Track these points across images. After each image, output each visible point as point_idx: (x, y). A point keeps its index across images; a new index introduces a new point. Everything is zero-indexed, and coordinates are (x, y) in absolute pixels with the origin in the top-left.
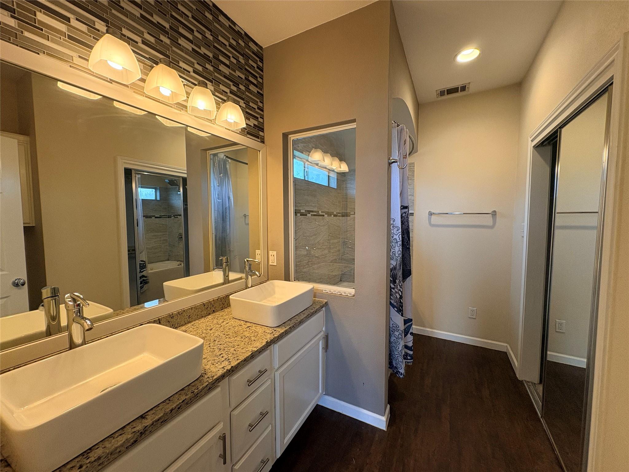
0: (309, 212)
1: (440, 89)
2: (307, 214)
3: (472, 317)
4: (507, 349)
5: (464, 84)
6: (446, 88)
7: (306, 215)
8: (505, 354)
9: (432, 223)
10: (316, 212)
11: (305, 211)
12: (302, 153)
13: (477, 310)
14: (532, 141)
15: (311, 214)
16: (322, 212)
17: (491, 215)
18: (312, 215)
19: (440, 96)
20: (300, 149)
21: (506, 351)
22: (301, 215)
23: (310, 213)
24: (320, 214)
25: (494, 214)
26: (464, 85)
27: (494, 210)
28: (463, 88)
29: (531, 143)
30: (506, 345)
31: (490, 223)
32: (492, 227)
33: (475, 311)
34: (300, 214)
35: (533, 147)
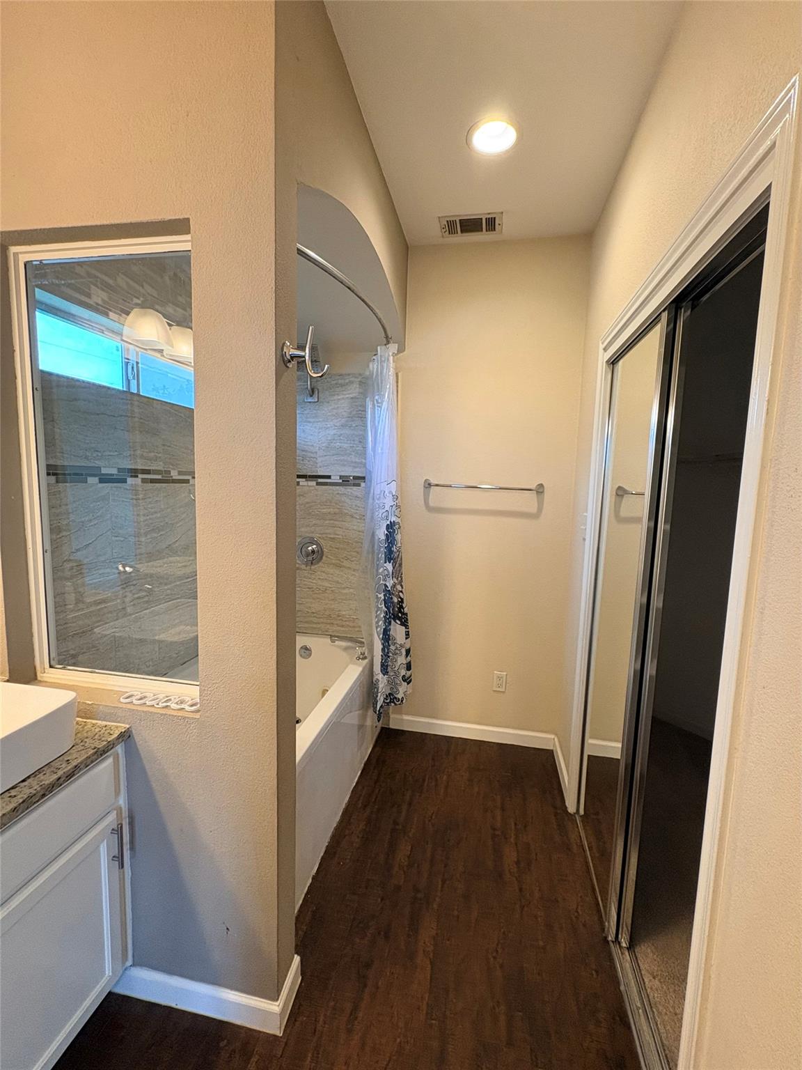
0: (134, 473)
1: (445, 217)
2: (126, 479)
3: (498, 689)
4: (554, 745)
5: (492, 213)
6: (457, 216)
7: (124, 481)
8: (550, 754)
9: (431, 504)
10: (160, 474)
11: (119, 472)
12: (107, 315)
13: (508, 677)
14: (605, 349)
15: (142, 479)
16: (180, 473)
17: (535, 492)
18: (144, 481)
19: (447, 232)
20: (97, 304)
21: (551, 748)
22: (100, 482)
23: (137, 477)
24: (174, 478)
25: (540, 490)
26: (493, 216)
27: (541, 482)
28: (491, 224)
29: (603, 355)
30: (553, 736)
31: (533, 509)
32: (536, 516)
33: (504, 678)
34: (100, 479)
35: (607, 362)
